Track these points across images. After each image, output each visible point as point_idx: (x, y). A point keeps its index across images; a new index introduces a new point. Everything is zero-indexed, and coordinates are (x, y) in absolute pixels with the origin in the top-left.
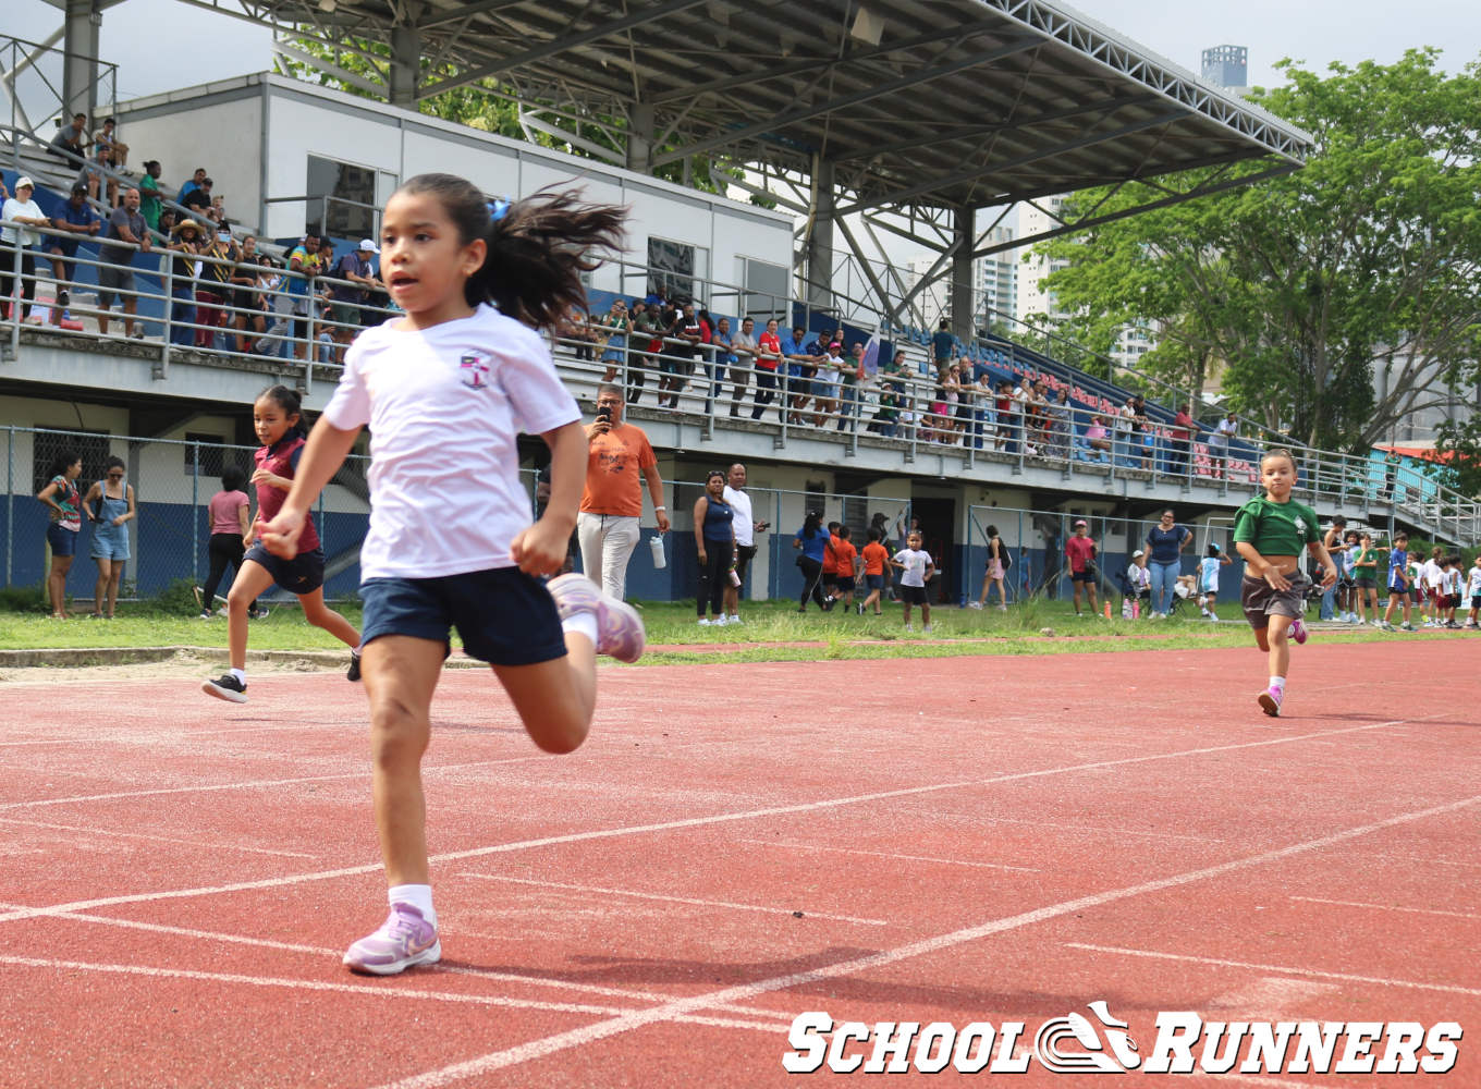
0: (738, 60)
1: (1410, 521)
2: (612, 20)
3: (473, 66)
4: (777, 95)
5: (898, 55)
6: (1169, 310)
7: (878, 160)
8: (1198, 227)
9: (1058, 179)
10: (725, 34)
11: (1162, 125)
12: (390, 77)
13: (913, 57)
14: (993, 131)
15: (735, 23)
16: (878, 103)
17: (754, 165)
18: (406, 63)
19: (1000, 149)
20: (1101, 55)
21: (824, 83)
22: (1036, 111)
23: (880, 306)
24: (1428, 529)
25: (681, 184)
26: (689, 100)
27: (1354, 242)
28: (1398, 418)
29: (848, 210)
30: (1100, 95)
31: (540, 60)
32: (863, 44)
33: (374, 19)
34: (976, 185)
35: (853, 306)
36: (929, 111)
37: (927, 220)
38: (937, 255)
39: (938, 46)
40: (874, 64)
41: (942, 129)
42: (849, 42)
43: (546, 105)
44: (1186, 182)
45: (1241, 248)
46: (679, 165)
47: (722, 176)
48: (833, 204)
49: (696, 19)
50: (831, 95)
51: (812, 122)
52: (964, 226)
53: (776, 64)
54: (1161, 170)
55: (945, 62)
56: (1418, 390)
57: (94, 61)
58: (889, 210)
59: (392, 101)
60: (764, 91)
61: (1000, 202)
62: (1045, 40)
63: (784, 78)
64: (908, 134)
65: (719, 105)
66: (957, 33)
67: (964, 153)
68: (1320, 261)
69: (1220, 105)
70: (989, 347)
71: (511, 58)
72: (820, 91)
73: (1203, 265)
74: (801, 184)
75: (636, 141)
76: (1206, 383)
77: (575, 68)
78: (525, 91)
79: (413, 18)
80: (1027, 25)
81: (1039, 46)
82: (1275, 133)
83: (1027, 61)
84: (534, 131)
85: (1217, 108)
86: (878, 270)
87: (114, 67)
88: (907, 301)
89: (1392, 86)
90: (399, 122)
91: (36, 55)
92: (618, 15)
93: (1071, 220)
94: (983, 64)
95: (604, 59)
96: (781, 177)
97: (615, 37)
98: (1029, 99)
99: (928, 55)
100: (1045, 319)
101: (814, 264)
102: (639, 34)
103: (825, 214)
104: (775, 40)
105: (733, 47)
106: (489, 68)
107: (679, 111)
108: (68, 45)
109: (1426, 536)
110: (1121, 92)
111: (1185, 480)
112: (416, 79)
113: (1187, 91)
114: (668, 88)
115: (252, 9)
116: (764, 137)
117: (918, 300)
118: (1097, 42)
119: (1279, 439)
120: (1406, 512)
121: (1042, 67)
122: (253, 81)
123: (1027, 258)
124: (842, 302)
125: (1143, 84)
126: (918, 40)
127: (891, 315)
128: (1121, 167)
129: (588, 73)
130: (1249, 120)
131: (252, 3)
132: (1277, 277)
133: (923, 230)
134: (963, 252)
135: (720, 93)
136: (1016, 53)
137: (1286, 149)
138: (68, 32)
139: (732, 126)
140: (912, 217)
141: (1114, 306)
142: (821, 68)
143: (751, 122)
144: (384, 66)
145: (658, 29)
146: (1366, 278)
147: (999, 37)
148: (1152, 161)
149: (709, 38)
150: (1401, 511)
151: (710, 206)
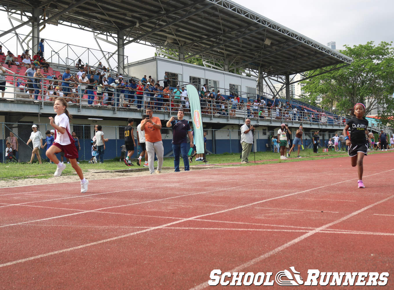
0: (244, 49)
1: (374, 130)
2: (220, 43)
3: (194, 53)
4: (251, 56)
5: (274, 47)
6: (326, 93)
7: (271, 67)
8: (331, 77)
9: (305, 69)
10: (242, 45)
11: (324, 58)
12: (179, 56)
13: (277, 47)
14: (292, 60)
15: (243, 43)
16: (271, 56)
17: (248, 69)
18: (182, 53)
19: (293, 64)
20: (312, 45)
21: (261, 53)
22: (300, 56)
23: (273, 95)
24: (378, 132)
25: (234, 73)
26: (235, 57)
27: (360, 78)
28: (370, 111)
29: (266, 77)
30: (312, 53)
31: (207, 51)
32: (267, 45)
33: (175, 45)
34: (289, 71)
35: (268, 95)
36: (280, 57)
37: (280, 78)
38: (282, 84)
39: (282, 45)
40: (269, 49)
41: (282, 60)
42: (265, 45)
43: (208, 60)
44: (328, 68)
45: (339, 80)
46: (234, 70)
47: (241, 72)
48: (263, 76)
49: (236, 42)
50: (262, 55)
51: (259, 60)
52: (287, 78)
53: (251, 50)
54: (324, 66)
55: (283, 48)
56: (374, 106)
57: (123, 56)
58: (273, 76)
59: (179, 60)
60: (249, 55)
61: (294, 74)
62: (302, 43)
63: (253, 52)
64: (276, 62)
65: (241, 58)
66: (285, 42)
67: (287, 65)
68: (354, 82)
69: (335, 53)
70: (293, 101)
71: (202, 51)
72: (260, 54)
73: (332, 84)
74: (257, 72)
75: (225, 65)
76: (333, 106)
77: (213, 53)
78: (204, 57)
79: (183, 45)
80: (299, 40)
81: (301, 44)
82: (345, 58)
83: (298, 47)
84: (206, 65)
85: (334, 54)
86: (272, 88)
87: (127, 57)
88: (278, 93)
89: (365, 49)
90: (182, 64)
91: (113, 55)
92: (221, 42)
93: (307, 77)
94: (291, 48)
95: (219, 50)
96: (253, 71)
97: (221, 46)
98: (299, 54)
99: (280, 47)
100: (303, 95)
101: (260, 87)
102: (225, 46)
103: (262, 78)
104: (251, 45)
105: (243, 47)
106: (197, 53)
107: (233, 60)
108: (118, 53)
109: (377, 133)
110: (316, 52)
111: (333, 125)
112: (184, 56)
113: (329, 51)
114: (231, 55)
115: (152, 44)
116: (249, 64)
117: (280, 93)
118: (311, 43)
119: (348, 116)
120: (374, 129)
121: (301, 48)
122: (154, 58)
123: (299, 84)
124: (266, 94)
125: (320, 50)
126: (278, 44)
127: (274, 96)
128: (316, 66)
129: (216, 53)
130: (340, 56)
131: (152, 43)
132: (346, 85)
133: (280, 80)
134: (288, 84)
135: (241, 56)
136: (296, 46)
137: (347, 61)
138: (118, 50)
139: (243, 62)
140: (277, 78)
141: (316, 92)
142: (260, 50)
143: (247, 61)
144: (177, 54)
145: (229, 44)
146: (363, 85)
147: (293, 43)
148: (322, 65)
149: (239, 46)
150: (373, 128)
151: (241, 77)
